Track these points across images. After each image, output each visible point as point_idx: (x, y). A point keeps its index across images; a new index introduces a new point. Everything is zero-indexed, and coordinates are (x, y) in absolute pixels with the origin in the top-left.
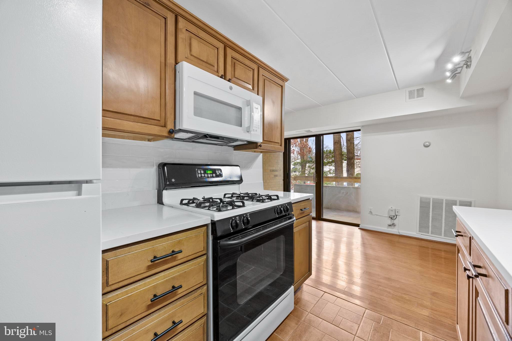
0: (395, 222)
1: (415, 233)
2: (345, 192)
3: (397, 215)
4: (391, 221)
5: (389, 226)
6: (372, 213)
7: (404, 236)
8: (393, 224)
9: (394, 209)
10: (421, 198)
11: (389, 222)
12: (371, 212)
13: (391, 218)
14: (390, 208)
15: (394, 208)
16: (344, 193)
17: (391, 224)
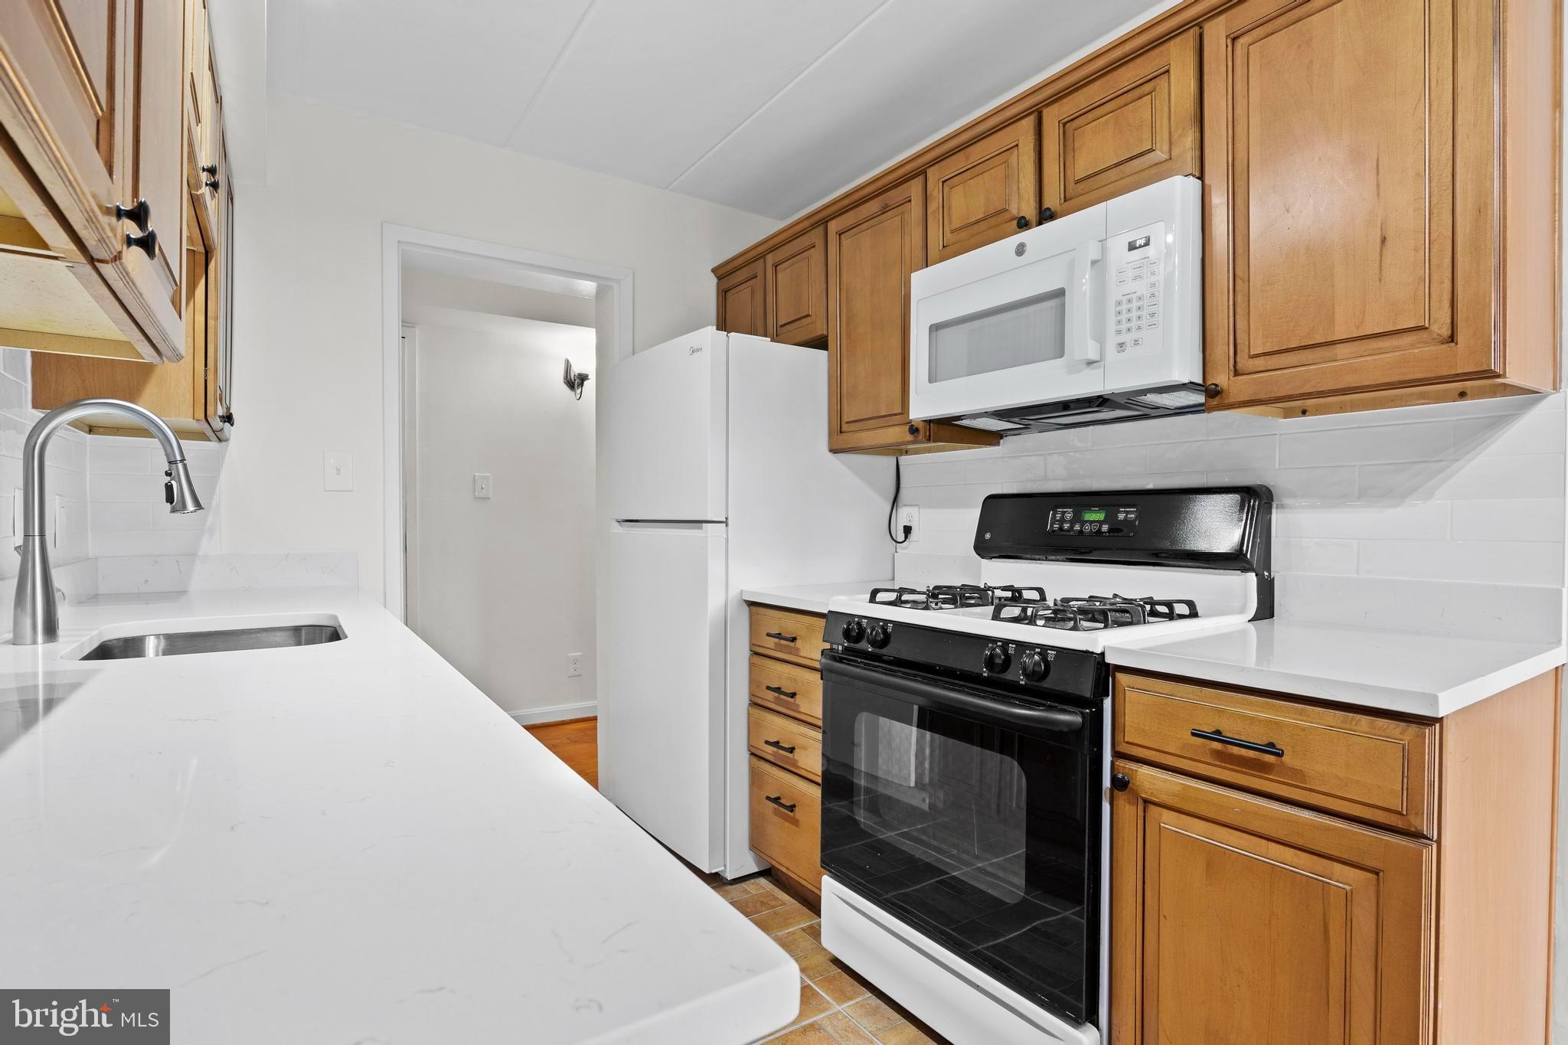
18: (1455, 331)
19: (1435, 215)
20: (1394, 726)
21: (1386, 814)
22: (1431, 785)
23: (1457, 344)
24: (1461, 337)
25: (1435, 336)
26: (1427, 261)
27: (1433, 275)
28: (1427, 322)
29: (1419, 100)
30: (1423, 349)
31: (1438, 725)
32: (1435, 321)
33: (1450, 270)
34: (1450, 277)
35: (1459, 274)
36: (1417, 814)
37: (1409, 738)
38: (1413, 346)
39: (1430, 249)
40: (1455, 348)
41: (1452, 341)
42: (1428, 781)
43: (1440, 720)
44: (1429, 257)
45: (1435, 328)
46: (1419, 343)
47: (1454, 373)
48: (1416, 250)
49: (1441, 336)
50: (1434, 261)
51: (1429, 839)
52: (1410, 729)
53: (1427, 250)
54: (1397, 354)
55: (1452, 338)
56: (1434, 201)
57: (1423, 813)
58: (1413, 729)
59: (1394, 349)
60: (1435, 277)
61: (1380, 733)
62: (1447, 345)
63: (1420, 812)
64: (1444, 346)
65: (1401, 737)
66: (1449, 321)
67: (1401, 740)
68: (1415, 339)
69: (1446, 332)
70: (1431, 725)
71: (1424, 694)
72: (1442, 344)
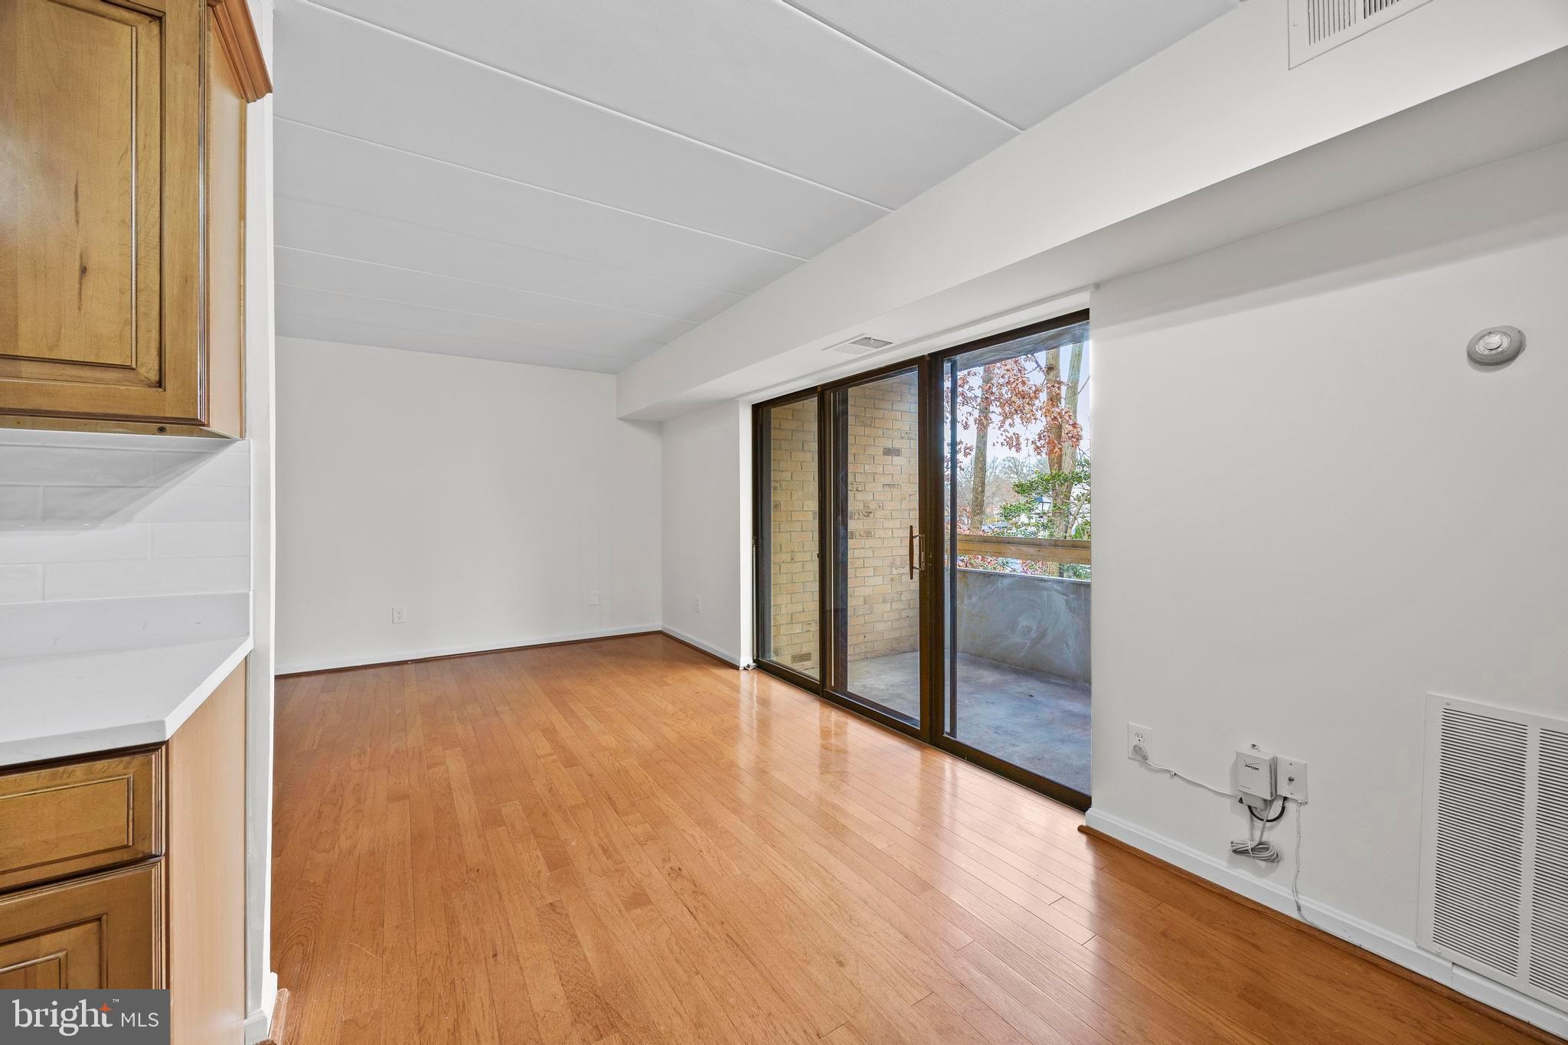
0: (1277, 836)
1: (1409, 944)
2: (1034, 625)
3: (1285, 799)
4: (1252, 827)
5: (1235, 851)
6: (1145, 758)
7: (1332, 941)
8: (1261, 847)
9: (1268, 758)
10: (1452, 719)
11: (1242, 830)
12: (1140, 754)
13: (1250, 807)
14: (1246, 749)
15: (1266, 753)
16: (1029, 629)
17: (1250, 845)
18: (163, 379)
19: (142, 267)
20: (116, 763)
21: (108, 854)
22: (159, 805)
23: (165, 390)
24: (170, 383)
25: (142, 378)
26: (134, 307)
27: (140, 320)
28: (134, 362)
29: (126, 152)
30: (130, 388)
31: (164, 748)
32: (143, 365)
33: (158, 322)
34: (158, 328)
35: (167, 329)
36: (144, 839)
37: (133, 770)
38: (118, 382)
39: (136, 295)
40: (163, 394)
41: (160, 386)
42: (156, 802)
43: (166, 743)
44: (136, 303)
45: (142, 371)
46: (126, 381)
47: (162, 415)
48: (122, 293)
49: (149, 380)
50: (142, 309)
51: (155, 856)
52: (135, 761)
53: (134, 297)
54: (100, 386)
55: (160, 384)
56: (141, 254)
57: (151, 835)
58: (139, 758)
59: (96, 381)
60: (142, 324)
61: (98, 776)
62: (155, 389)
63: (148, 836)
64: (149, 389)
65: (125, 771)
66: (157, 367)
67: (125, 774)
68: (121, 376)
69: (153, 376)
70: (157, 750)
71: (150, 723)
72: (150, 387)
